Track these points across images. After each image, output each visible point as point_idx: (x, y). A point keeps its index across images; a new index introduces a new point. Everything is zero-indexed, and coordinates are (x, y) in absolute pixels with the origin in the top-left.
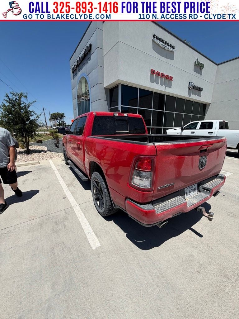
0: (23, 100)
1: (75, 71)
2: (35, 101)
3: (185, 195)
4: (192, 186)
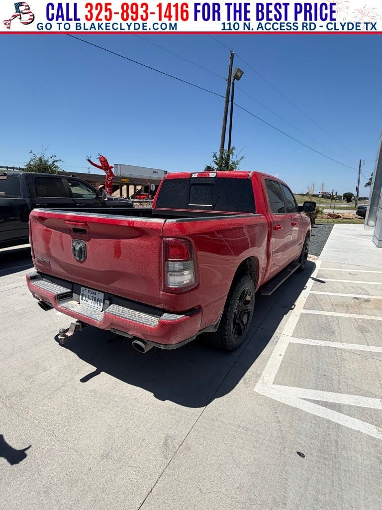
3: (81, 296)
4: (95, 291)
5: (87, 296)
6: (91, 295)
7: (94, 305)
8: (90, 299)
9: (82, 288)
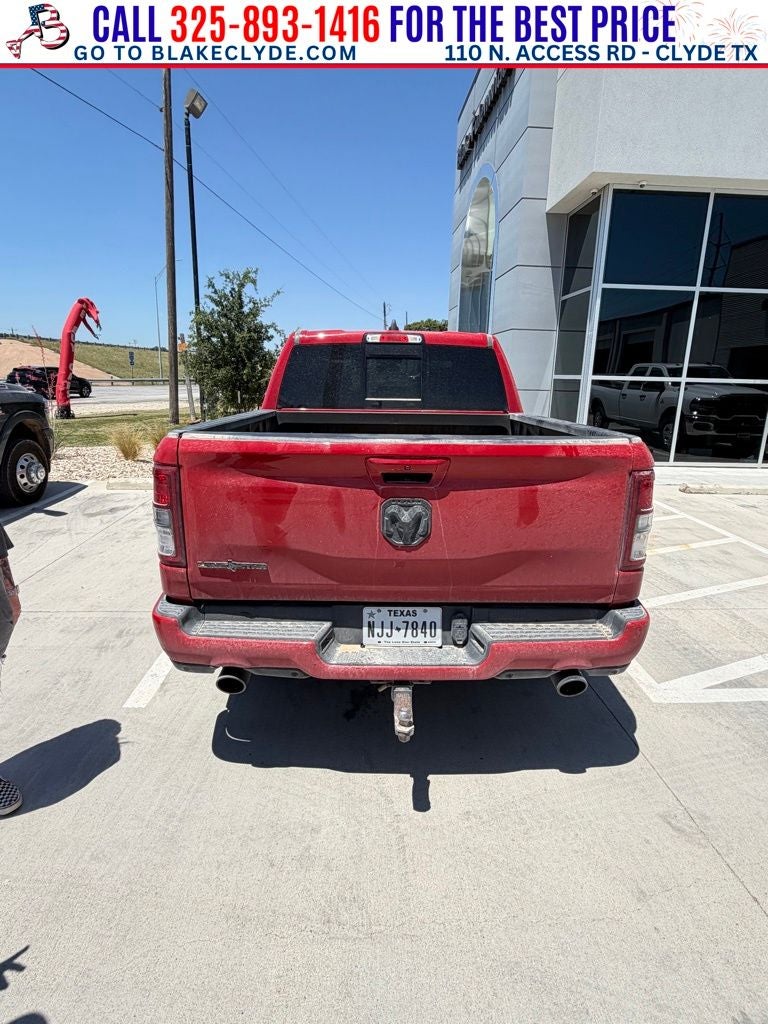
0: (248, 291)
1: (465, 159)
2: (278, 292)
3: (365, 630)
4: (411, 609)
5: (387, 624)
6: (398, 621)
7: (415, 640)
8: (398, 629)
9: (367, 611)
